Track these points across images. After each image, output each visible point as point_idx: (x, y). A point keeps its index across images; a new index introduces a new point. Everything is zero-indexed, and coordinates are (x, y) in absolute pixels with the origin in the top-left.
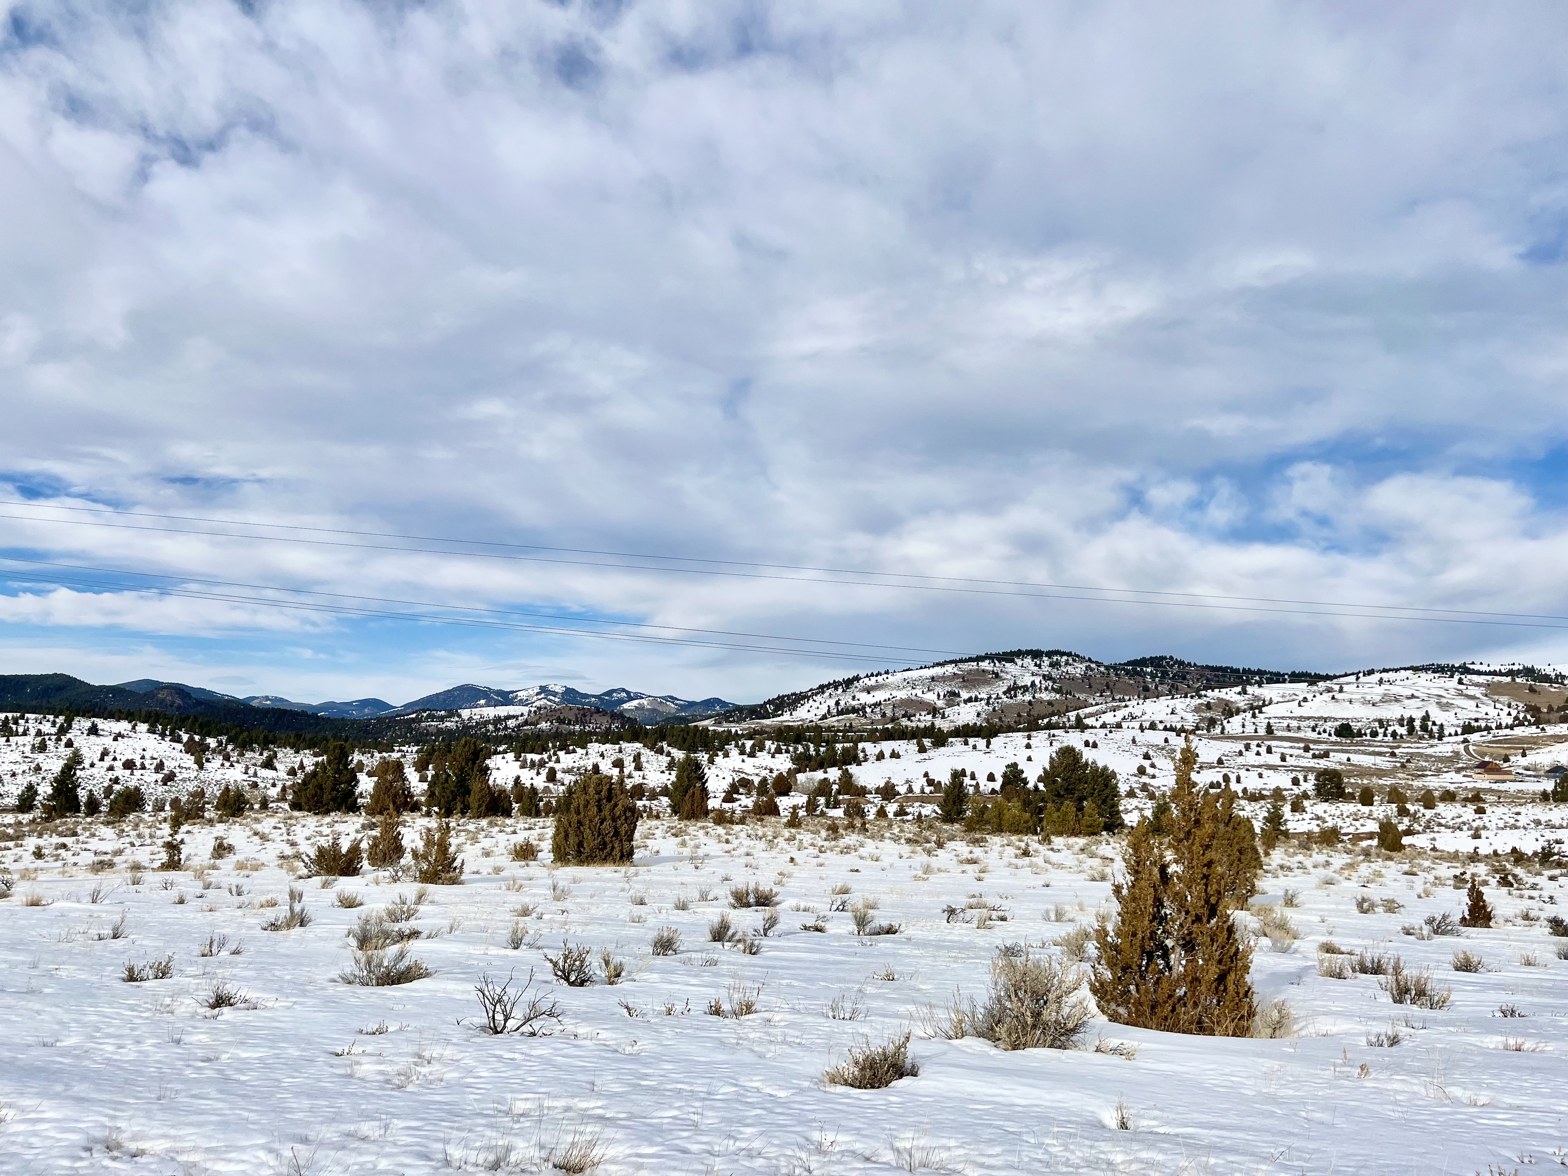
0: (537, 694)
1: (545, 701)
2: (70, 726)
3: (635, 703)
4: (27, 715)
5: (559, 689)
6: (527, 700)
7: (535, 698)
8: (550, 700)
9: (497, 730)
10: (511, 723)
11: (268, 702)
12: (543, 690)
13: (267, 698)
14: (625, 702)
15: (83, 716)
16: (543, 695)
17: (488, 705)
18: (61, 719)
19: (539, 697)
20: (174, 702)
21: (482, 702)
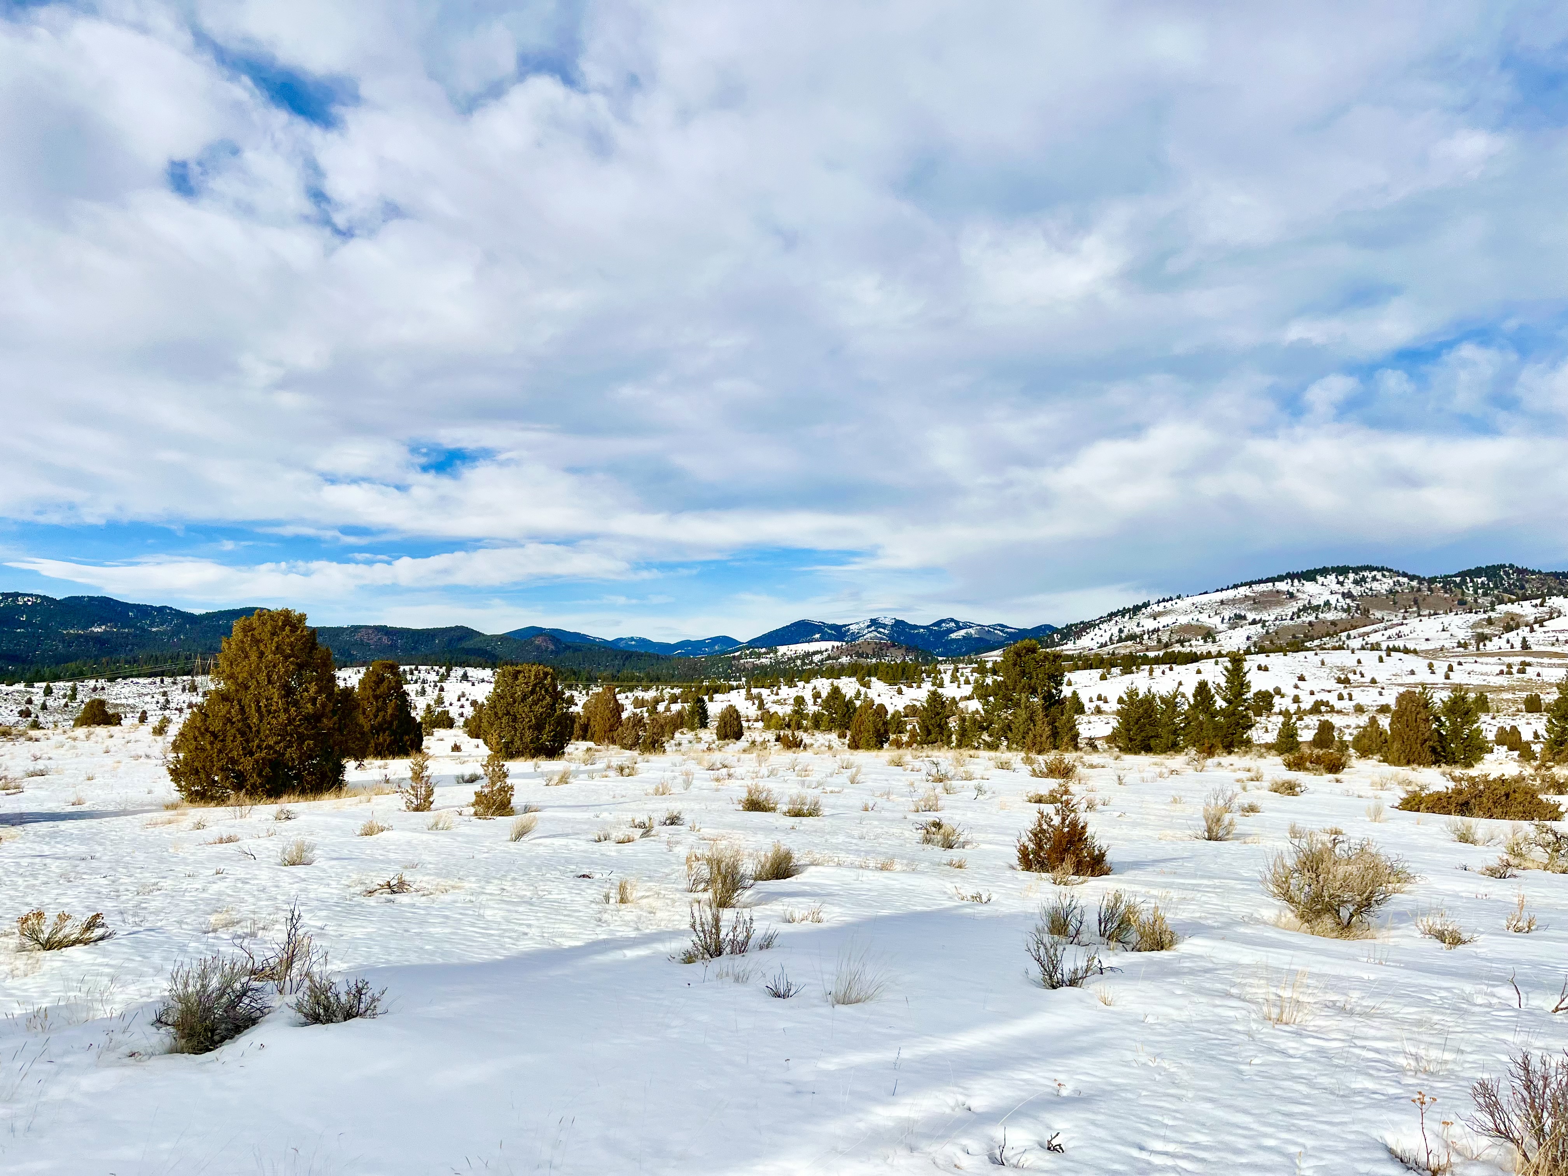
0: (869, 627)
1: (876, 633)
2: (449, 675)
3: (962, 633)
4: (420, 667)
5: (889, 622)
6: (858, 633)
7: (866, 631)
8: (880, 633)
9: (804, 664)
10: (816, 658)
11: (633, 643)
12: (874, 622)
13: (632, 639)
14: (954, 632)
15: (460, 666)
16: (873, 628)
17: (822, 639)
18: (443, 670)
19: (870, 630)
20: (548, 648)
21: (817, 636)
